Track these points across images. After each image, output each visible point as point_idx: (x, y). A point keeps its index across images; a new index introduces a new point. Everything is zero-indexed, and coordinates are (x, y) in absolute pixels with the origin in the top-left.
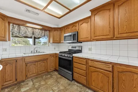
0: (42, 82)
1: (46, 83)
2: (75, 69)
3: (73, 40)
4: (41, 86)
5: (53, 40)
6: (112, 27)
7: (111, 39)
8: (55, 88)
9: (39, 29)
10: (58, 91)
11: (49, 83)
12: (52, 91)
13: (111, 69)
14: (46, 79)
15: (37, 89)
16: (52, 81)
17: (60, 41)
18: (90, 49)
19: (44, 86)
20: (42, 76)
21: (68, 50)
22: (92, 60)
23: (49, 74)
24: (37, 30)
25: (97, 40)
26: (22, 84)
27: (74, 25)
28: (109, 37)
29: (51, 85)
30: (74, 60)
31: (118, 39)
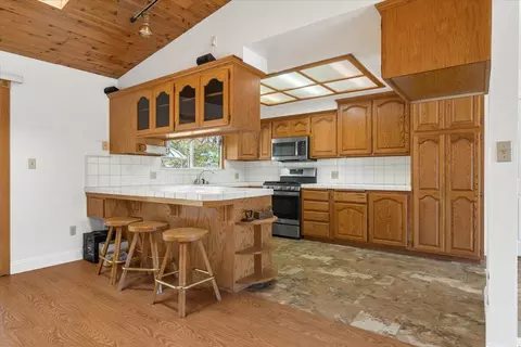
2: (306, 215)
3: (299, 154)
5: (241, 152)
6: (369, 136)
7: (369, 155)
13: (365, 200)
17: (258, 155)
18: (335, 175)
21: (278, 180)
22: (339, 191)
25: (349, 156)
27: (301, 120)
28: (365, 152)
30: (304, 196)
31: (377, 155)
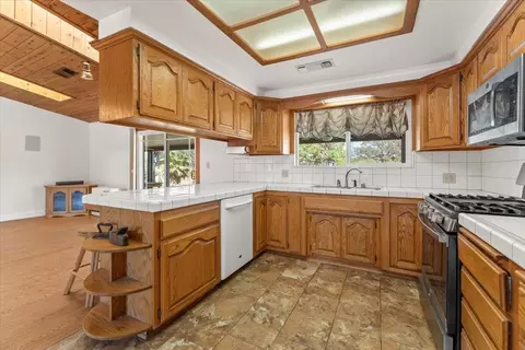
0: (335, 284)
1: (339, 296)
4: (322, 293)
5: (426, 138)
8: (343, 327)
9: (367, 104)
10: (340, 342)
11: (348, 301)
12: (326, 324)
14: (356, 287)
15: (305, 292)
16: (365, 304)
19: (325, 298)
20: (354, 271)
23: (381, 281)
24: (360, 109)
26: (299, 262)
29: (344, 310)
